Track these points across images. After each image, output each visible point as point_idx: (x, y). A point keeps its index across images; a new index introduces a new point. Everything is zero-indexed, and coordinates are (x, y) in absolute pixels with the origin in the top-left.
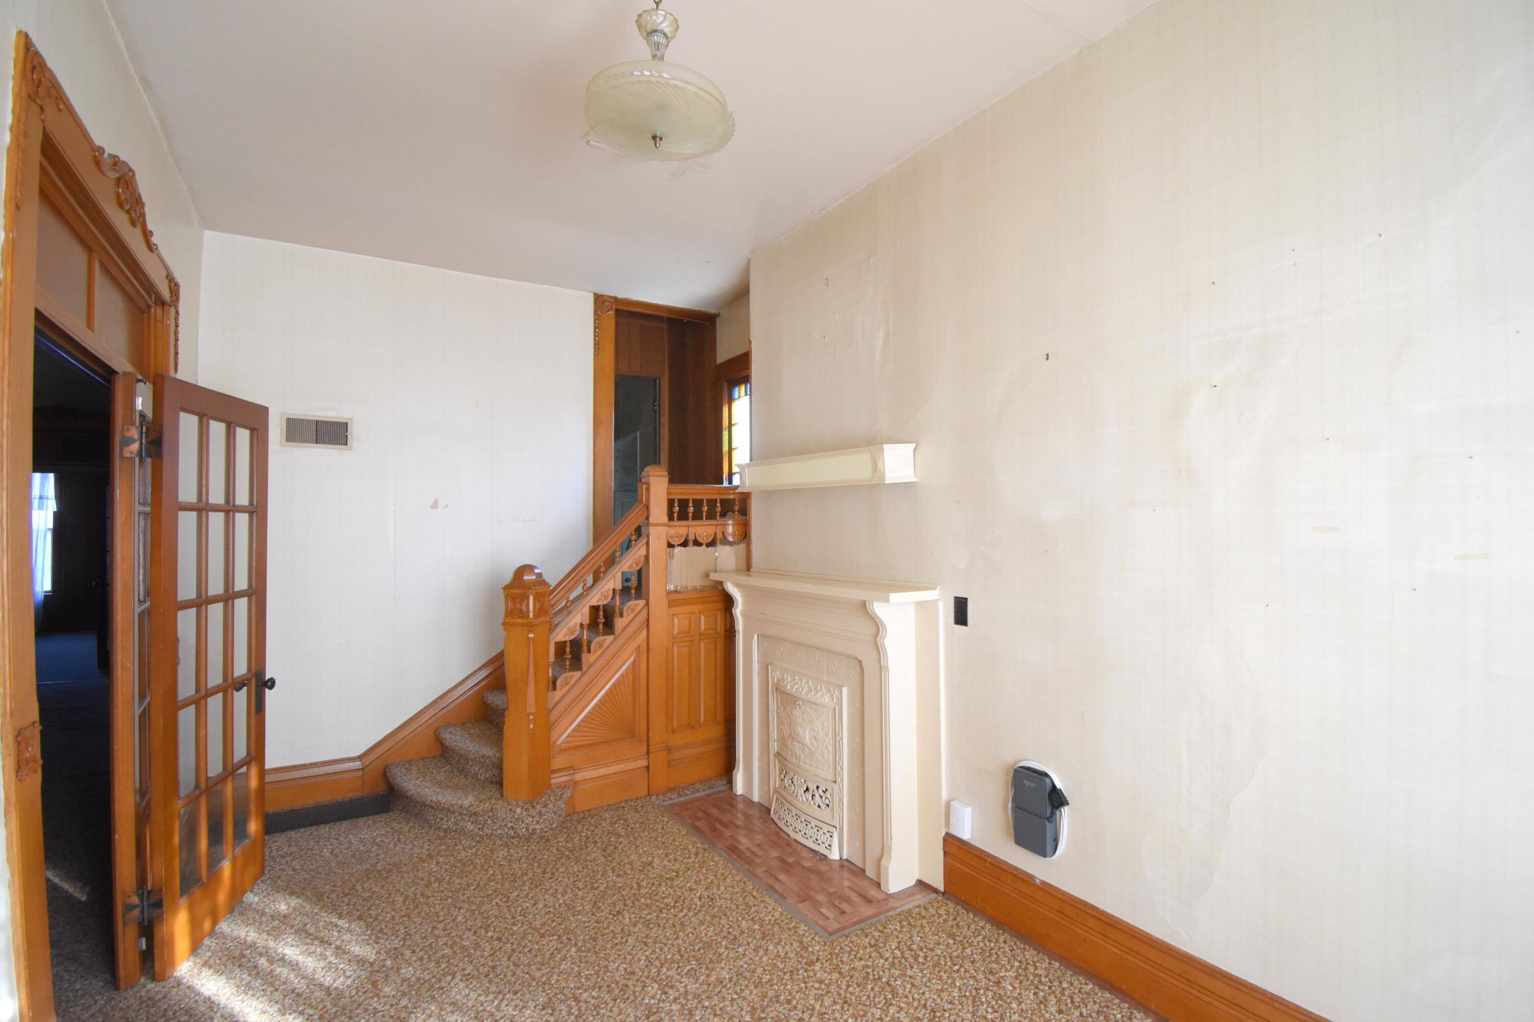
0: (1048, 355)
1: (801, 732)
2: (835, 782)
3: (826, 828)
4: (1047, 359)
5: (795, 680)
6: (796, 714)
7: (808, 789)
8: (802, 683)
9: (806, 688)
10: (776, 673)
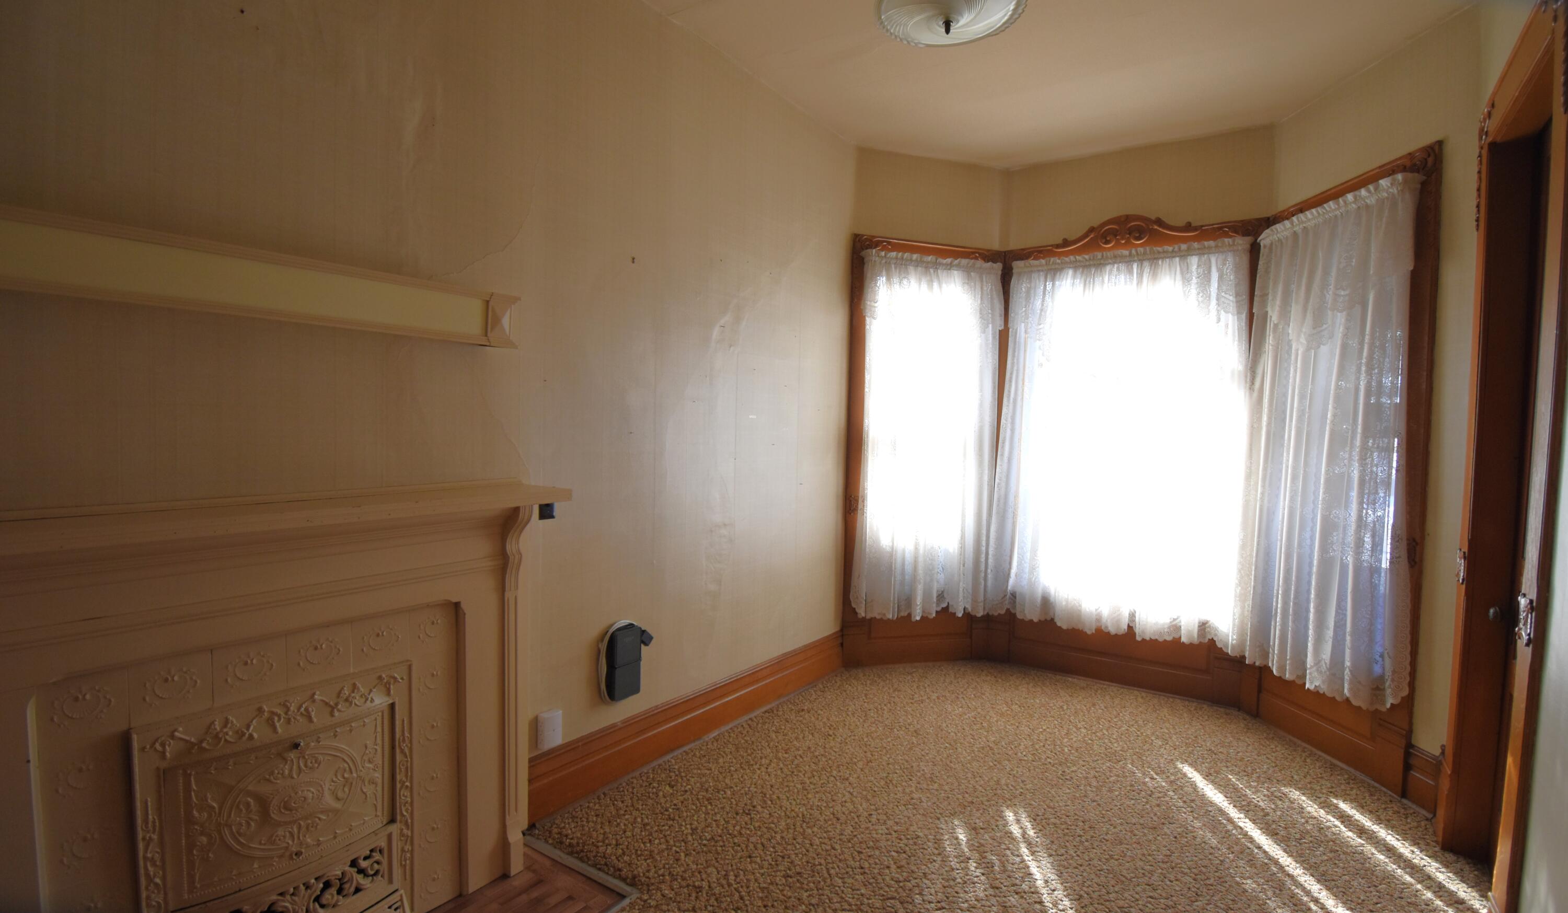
0: (633, 259)
1: (310, 793)
2: (394, 820)
4: (634, 262)
5: (266, 714)
6: (287, 772)
7: (327, 885)
8: (292, 708)
9: (310, 709)
10: (172, 737)
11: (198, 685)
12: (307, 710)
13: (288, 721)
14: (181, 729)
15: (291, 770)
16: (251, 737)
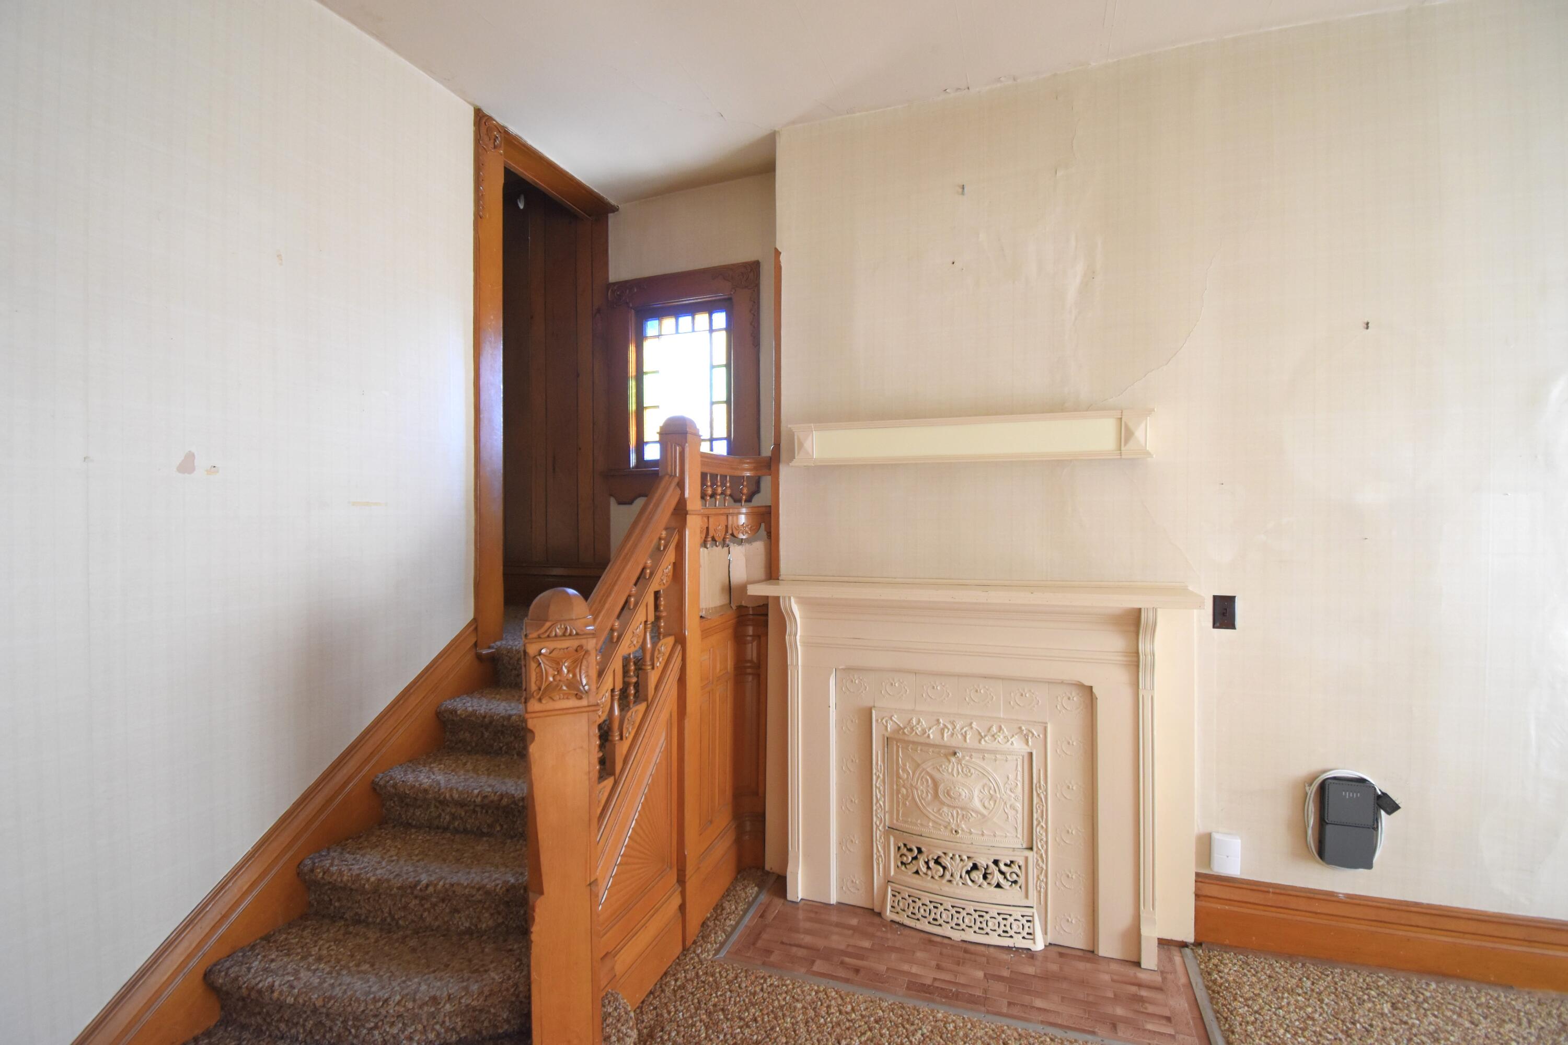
0: (1368, 324)
1: (964, 793)
2: (1031, 849)
3: (1017, 913)
4: (1367, 328)
5: (941, 725)
6: (950, 770)
7: (975, 867)
8: (957, 728)
9: (968, 733)
10: (891, 719)
11: (908, 693)
12: (966, 732)
13: (952, 735)
14: (896, 716)
15: (953, 770)
16: (929, 736)
